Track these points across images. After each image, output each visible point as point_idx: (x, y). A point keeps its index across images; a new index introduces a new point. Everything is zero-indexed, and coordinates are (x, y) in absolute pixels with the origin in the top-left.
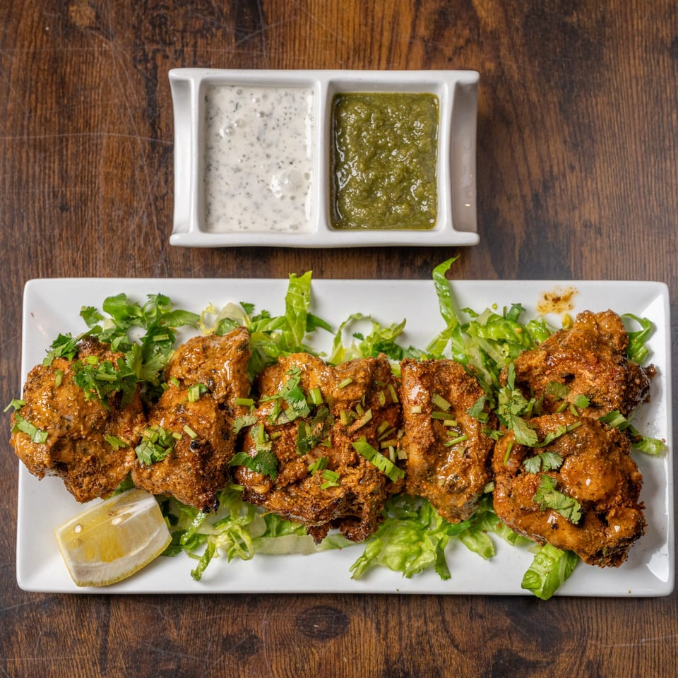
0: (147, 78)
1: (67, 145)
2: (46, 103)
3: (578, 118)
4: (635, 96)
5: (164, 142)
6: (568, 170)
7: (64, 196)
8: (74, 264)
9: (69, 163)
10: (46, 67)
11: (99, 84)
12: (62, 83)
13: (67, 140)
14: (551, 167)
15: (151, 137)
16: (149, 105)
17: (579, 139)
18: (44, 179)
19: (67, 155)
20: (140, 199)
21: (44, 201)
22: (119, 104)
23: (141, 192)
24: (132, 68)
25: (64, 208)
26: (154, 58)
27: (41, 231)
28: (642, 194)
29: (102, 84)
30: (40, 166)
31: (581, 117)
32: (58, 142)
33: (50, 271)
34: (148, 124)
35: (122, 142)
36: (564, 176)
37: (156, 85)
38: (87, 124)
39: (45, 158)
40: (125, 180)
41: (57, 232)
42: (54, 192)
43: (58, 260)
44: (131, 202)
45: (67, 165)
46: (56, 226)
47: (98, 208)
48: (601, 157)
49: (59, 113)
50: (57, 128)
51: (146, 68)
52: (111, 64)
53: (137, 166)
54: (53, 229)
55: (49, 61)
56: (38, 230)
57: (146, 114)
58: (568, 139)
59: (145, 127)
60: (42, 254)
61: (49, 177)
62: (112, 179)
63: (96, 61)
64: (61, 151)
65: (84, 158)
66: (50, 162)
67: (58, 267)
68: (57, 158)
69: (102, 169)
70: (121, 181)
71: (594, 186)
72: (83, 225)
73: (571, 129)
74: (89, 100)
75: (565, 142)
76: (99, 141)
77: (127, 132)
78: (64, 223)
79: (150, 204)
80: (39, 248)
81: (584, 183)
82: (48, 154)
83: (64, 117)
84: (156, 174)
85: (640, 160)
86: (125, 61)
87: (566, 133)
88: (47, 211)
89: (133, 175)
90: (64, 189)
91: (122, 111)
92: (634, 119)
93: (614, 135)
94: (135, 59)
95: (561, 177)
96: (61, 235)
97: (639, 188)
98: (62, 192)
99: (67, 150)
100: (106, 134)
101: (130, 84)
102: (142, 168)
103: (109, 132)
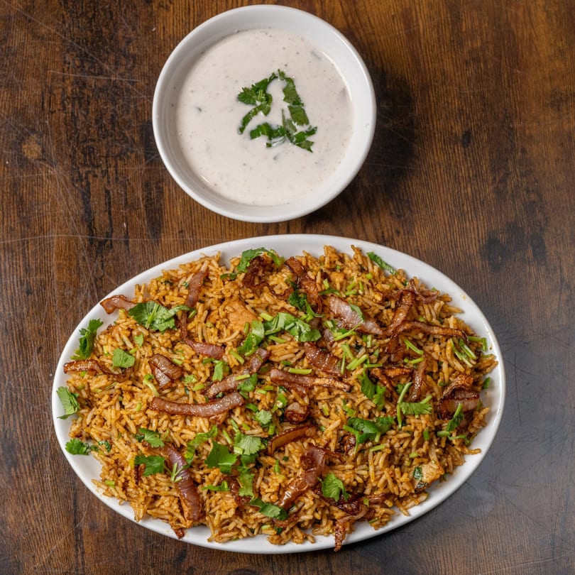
0: (83, 193)
1: (28, 246)
2: (10, 216)
3: (399, 196)
4: (439, 177)
5: (98, 238)
6: (395, 235)
7: (28, 283)
8: (39, 333)
9: (30, 258)
10: (8, 191)
11: (48, 200)
12: (21, 201)
13: (28, 243)
14: (383, 233)
15: (89, 235)
16: (86, 212)
17: (401, 211)
18: (13, 272)
19: (28, 253)
20: (84, 281)
21: (14, 288)
22: (63, 213)
23: (84, 276)
24: (72, 186)
25: (29, 292)
26: (86, 178)
27: (13, 310)
28: (451, 248)
29: (50, 200)
30: (9, 263)
31: (401, 195)
32: (21, 244)
33: (22, 339)
34: (86, 226)
35: (69, 240)
36: (393, 239)
37: (90, 197)
38: (42, 229)
39: (12, 257)
40: (72, 268)
41: (25, 309)
42: (21, 282)
43: (28, 330)
44: (78, 284)
45: (29, 260)
46: (24, 306)
47: (54, 290)
48: (419, 223)
49: (20, 224)
50: (20, 234)
51: (82, 185)
52: (56, 184)
53: (80, 257)
54: (22, 308)
55: (10, 186)
56: (11, 310)
57: (84, 219)
58: (394, 212)
59: (84, 229)
60: (15, 327)
61: (17, 270)
62: (63, 269)
63: (44, 183)
64: (24, 250)
65: (41, 254)
66: (16, 259)
67: (28, 335)
68: (21, 256)
69: (54, 262)
70: (70, 269)
71: (415, 244)
72: (44, 304)
73: (395, 204)
74: (41, 212)
75: (391, 214)
76: (51, 241)
77: (71, 232)
78: (30, 303)
79: (92, 285)
80: (13, 323)
81: (408, 242)
82: (14, 253)
83: (24, 226)
84: (95, 262)
85: (447, 222)
86: (65, 181)
87: (392, 208)
88: (17, 295)
89: (78, 264)
90: (28, 278)
91: (66, 218)
92: (440, 194)
93: (426, 206)
94: (73, 179)
95: (391, 240)
96: (28, 312)
97: (448, 243)
98: (27, 281)
99: (28, 250)
100: (56, 236)
101: (71, 197)
102: (84, 258)
103: (58, 234)
